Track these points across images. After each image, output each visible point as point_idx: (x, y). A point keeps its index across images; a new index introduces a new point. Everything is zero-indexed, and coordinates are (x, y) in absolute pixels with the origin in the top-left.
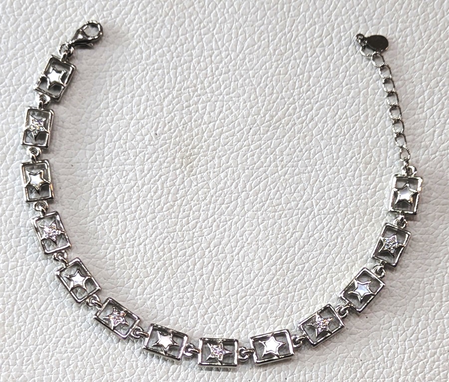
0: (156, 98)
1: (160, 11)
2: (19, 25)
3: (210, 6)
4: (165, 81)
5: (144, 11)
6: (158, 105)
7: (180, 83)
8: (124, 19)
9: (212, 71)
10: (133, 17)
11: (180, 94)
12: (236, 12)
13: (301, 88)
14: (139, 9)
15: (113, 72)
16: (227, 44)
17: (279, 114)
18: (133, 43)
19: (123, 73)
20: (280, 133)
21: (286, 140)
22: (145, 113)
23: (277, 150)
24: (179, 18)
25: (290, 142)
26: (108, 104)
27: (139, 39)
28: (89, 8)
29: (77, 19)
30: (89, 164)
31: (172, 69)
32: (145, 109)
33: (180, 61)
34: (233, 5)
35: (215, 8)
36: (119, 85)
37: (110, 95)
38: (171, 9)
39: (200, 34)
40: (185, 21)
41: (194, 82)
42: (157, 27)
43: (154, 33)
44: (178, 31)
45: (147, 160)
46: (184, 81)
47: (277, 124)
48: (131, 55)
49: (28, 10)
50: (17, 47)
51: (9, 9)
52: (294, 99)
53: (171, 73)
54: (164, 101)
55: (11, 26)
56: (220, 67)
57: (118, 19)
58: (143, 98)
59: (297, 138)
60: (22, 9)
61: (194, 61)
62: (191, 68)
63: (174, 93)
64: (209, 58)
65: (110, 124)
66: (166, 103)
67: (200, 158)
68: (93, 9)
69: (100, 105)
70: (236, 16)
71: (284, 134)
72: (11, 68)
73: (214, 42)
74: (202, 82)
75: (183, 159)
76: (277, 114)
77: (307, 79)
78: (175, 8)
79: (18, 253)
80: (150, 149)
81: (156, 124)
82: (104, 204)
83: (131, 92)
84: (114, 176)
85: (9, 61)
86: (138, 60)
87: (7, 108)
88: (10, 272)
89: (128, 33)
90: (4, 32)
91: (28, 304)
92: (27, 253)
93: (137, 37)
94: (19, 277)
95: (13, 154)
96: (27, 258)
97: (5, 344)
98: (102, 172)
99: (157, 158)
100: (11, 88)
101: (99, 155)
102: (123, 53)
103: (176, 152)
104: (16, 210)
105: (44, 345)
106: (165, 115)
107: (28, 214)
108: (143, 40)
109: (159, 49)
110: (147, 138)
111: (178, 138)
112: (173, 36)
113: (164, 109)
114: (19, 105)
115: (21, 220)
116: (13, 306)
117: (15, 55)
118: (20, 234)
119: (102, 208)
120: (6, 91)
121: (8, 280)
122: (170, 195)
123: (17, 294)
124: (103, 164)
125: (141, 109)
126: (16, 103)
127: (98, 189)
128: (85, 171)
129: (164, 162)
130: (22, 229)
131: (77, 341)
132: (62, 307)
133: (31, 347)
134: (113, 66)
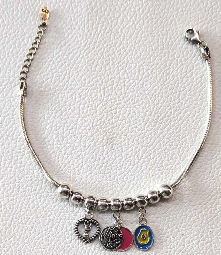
0: (93, 105)
1: (96, 56)
2: (17, 63)
3: (124, 54)
4: (98, 96)
5: (87, 56)
6: (94, 109)
7: (107, 97)
8: (76, 61)
9: (125, 91)
10: (80, 60)
11: (107, 103)
12: (139, 58)
13: (175, 101)
14: (84, 55)
15: (69, 91)
16: (133, 76)
17: (162, 115)
18: (81, 74)
19: (75, 91)
20: (163, 126)
21: (166, 130)
22: (87, 114)
23: (161, 136)
24: (106, 61)
25: (168, 131)
26: (66, 108)
27: (84, 72)
28: (56, 54)
29: (49, 60)
30: (55, 142)
31: (102, 89)
32: (87, 112)
33: (107, 84)
34: (137, 53)
35: (127, 55)
36: (72, 98)
37: (67, 103)
38: (102, 55)
39: (118, 70)
40: (110, 62)
41: (115, 96)
42: (94, 66)
43: (92, 69)
44: (106, 68)
45: (88, 140)
46: (109, 96)
47: (161, 121)
48: (79, 81)
49: (22, 55)
50: (15, 76)
51: (11, 54)
52: (171, 107)
53: (102, 92)
54: (97, 107)
55: (12, 63)
56: (129, 88)
57: (72, 60)
58: (86, 105)
59: (172, 129)
60: (19, 54)
61: (114, 85)
62: (113, 89)
63: (103, 103)
64: (123, 84)
65: (67, 120)
66: (98, 108)
67: (117, 140)
68: (58, 55)
69: (61, 109)
70: (139, 60)
71: (165, 127)
72: (12, 87)
73: (126, 74)
74: (119, 97)
75: (107, 140)
76: (161, 115)
77: (178, 96)
78: (104, 54)
79: (14, 192)
80: (89, 134)
81: (93, 120)
82: (63, 165)
83: (79, 102)
84: (69, 149)
85: (11, 83)
86: (83, 83)
87: (9, 110)
88: (10, 202)
89: (78, 68)
90: (8, 67)
91: (20, 221)
92: (19, 192)
93: (83, 71)
94: (15, 205)
95: (12, 136)
96: (20, 195)
97: (6, 243)
98: (62, 147)
99: (93, 139)
100: (12, 99)
101: (61, 137)
102: (75, 79)
103: (104, 136)
104: (13, 168)
105: (28, 244)
106: (98, 115)
107: (20, 170)
108: (86, 73)
109: (95, 78)
110: (88, 128)
111: (105, 128)
112: (103, 71)
113: (98, 112)
114: (16, 108)
115: (16, 173)
116: (11, 222)
117: (14, 80)
118: (15, 181)
119: (62, 167)
120: (9, 100)
121: (8, 207)
122: (100, 160)
123: (13, 215)
124: (62, 142)
125: (85, 111)
126: (14, 107)
127: (60, 156)
128: (53, 146)
129: (97, 142)
130: (17, 178)
131: (47, 242)
132: (38, 223)
133: (21, 245)
134: (69, 87)
